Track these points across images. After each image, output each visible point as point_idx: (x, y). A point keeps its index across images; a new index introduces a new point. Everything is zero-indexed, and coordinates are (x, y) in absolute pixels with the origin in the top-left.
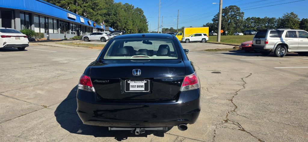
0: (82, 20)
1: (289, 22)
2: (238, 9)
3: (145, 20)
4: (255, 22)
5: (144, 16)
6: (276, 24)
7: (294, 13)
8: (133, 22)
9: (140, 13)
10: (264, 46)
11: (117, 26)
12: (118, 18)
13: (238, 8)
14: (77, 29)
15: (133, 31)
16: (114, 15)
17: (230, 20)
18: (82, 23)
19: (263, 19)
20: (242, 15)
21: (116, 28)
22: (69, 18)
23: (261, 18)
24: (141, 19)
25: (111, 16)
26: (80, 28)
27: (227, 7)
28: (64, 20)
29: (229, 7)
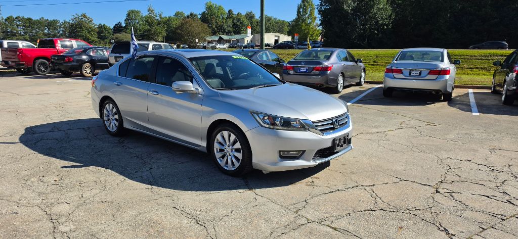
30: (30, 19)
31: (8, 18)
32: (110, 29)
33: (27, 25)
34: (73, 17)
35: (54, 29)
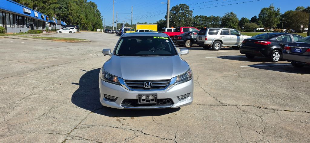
0: (36, 14)
1: (229, 21)
2: (188, 8)
3: (99, 15)
4: (202, 20)
5: (97, 11)
6: (220, 22)
7: (233, 12)
8: (87, 16)
9: (94, 7)
10: (204, 42)
11: (69, 20)
12: (70, 11)
13: (187, 6)
14: (31, 23)
15: (87, 25)
16: (66, 8)
17: (180, 18)
18: (36, 17)
19: (209, 17)
20: (191, 13)
21: (68, 22)
22: (25, 13)
23: (208, 16)
24: (95, 14)
25: (61, 10)
26: (34, 22)
27: (178, 5)
28: (19, 15)
29: (179, 5)
30: (206, 17)
31: (196, 16)
32: (248, 20)
33: (204, 20)
34: (225, 15)
35: (217, 22)
